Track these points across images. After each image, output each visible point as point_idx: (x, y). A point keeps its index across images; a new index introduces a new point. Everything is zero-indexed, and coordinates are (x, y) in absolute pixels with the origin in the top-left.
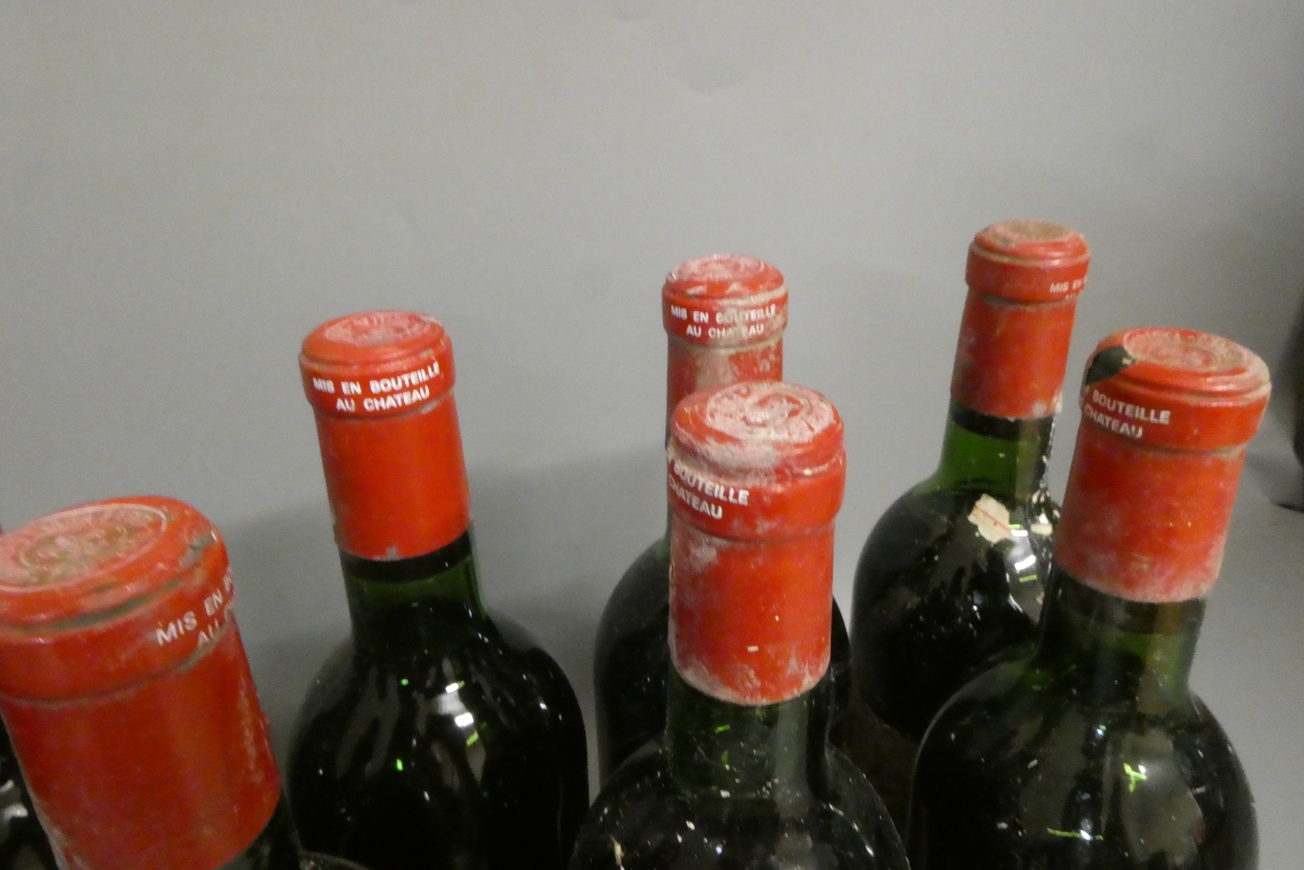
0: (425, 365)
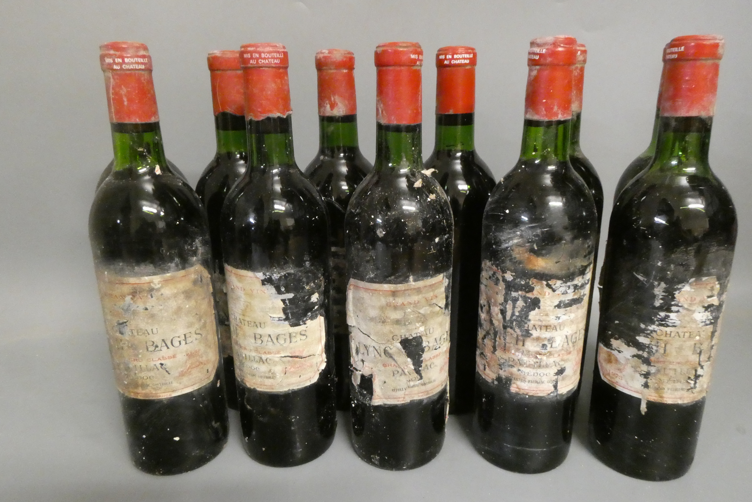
0: (469, 53)
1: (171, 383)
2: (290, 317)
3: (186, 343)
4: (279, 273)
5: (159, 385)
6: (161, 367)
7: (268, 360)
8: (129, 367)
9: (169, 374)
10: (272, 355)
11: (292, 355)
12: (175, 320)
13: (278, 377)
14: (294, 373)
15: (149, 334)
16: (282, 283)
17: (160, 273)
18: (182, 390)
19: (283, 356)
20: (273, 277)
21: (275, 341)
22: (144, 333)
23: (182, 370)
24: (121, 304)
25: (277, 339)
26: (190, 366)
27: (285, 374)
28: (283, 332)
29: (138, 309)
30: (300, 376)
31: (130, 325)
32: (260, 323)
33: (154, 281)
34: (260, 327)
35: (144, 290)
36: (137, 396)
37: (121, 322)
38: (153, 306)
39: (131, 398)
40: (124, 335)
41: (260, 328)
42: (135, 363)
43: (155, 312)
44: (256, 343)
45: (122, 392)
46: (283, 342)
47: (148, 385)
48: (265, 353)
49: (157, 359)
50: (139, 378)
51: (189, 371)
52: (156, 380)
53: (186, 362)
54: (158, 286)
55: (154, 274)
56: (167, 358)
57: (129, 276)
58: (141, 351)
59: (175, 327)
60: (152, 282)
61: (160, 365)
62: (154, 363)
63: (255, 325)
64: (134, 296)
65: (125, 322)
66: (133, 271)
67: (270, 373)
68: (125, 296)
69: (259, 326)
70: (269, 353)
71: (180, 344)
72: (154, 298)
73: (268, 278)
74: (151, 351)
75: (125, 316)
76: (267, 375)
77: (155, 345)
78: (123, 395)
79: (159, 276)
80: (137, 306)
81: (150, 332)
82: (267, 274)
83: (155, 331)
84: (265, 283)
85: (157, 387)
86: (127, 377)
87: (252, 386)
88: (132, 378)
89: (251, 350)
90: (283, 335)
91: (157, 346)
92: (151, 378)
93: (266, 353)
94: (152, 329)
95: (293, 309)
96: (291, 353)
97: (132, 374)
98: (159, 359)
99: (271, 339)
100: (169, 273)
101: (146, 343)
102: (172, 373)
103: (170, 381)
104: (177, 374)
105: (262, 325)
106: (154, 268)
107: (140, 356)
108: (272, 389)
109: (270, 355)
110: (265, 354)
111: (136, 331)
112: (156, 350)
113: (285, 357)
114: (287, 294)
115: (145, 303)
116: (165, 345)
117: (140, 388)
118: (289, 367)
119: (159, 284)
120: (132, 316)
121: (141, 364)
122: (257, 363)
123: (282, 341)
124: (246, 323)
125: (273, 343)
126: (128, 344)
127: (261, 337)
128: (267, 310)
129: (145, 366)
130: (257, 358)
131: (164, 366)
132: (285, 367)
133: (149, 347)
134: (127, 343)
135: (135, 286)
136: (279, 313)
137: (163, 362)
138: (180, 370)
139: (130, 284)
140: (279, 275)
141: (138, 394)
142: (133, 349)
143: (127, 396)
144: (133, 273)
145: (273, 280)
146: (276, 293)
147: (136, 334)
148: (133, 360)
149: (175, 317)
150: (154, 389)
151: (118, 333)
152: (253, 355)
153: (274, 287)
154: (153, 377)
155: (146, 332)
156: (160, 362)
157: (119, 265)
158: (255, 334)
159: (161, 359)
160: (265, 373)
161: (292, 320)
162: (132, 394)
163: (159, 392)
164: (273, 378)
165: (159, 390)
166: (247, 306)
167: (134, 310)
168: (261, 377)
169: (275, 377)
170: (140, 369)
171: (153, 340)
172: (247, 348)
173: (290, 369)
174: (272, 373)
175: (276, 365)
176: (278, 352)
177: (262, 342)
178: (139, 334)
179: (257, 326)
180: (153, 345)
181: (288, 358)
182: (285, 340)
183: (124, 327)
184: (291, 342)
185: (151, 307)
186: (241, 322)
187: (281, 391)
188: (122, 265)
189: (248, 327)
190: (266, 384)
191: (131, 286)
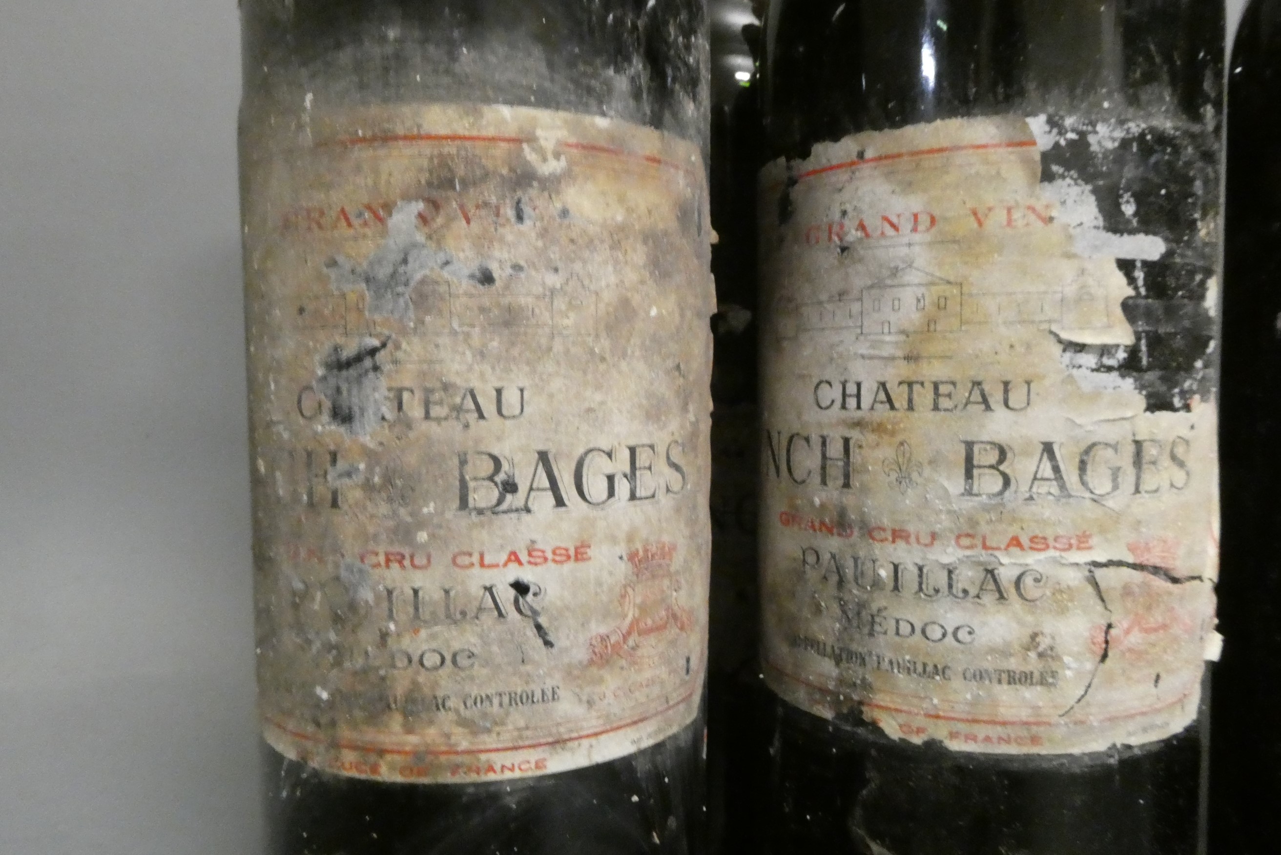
1: (549, 694)
2: (1145, 362)
3: (633, 497)
4: (1121, 122)
5: (496, 701)
6: (516, 602)
7: (1028, 581)
8: (353, 606)
9: (548, 644)
10: (1051, 553)
11: (1138, 561)
12: (603, 359)
13: (1069, 673)
14: (1137, 655)
15: (481, 416)
16: (1130, 172)
17: (568, 102)
18: (593, 741)
19: (1102, 559)
20: (1092, 139)
21: (1071, 476)
22: (458, 409)
23: (603, 630)
24: (367, 248)
25: (1082, 467)
26: (636, 621)
27: (1104, 657)
28: (1112, 437)
29: (446, 274)
30: (1158, 678)
31: (395, 362)
32: (1006, 384)
33: (539, 133)
34: (1006, 404)
35: (486, 176)
36: (375, 769)
37: (349, 351)
38: (517, 268)
39: (336, 778)
40: (356, 424)
41: (1000, 413)
42: (394, 575)
43: (522, 301)
44: (969, 492)
45: (291, 754)
46: (1107, 487)
47: (440, 705)
48: (1016, 542)
49: (504, 557)
50: (401, 663)
51: (631, 642)
52: (485, 671)
53: (623, 596)
54: (552, 167)
55: (545, 100)
56: (550, 555)
57: (429, 94)
58: (429, 509)
59: (598, 397)
60: (531, 139)
61: (512, 592)
62: (488, 577)
63: (976, 396)
64: (435, 205)
65: (373, 352)
66: (447, 72)
67: (1032, 655)
68: (389, 208)
69: (995, 399)
70: (1039, 543)
71: (611, 493)
72: (528, 223)
73: (1071, 143)
74: (480, 512)
75: (377, 317)
76: (1013, 664)
77: (500, 478)
78: (296, 767)
79: (562, 115)
80: (441, 257)
81: (489, 407)
82: (1069, 121)
83: (511, 398)
84: (1055, 168)
85: (485, 715)
86: (338, 663)
87: (919, 731)
88: (360, 662)
89: (934, 536)
90: (1110, 452)
91: (510, 487)
92: (462, 661)
93: (1019, 545)
94: (499, 392)
95: (1158, 321)
96: (1132, 549)
97: (367, 638)
98: (514, 557)
99: (1056, 469)
100: (603, 114)
101: (463, 462)
102: (560, 639)
103: (549, 684)
104: (581, 654)
105: (1017, 397)
106: (543, 69)
107: (422, 536)
108: (1035, 740)
109: (1042, 556)
110: (1014, 550)
111: (418, 394)
112: (504, 506)
113: (1110, 564)
114: (1141, 237)
115: (482, 243)
116: (546, 483)
117: (396, 722)
118: (1125, 624)
119: (557, 156)
120: (411, 314)
121: (418, 579)
122: (968, 604)
123: (1101, 483)
124: (924, 397)
125: (1062, 487)
126: (370, 469)
127: (1001, 460)
128: (1050, 312)
129: (438, 595)
130: (967, 576)
131: (530, 597)
132: (1103, 623)
133: (472, 484)
134: (362, 466)
135: (450, 148)
136: (1109, 327)
137: (527, 575)
138: (598, 628)
139: (429, 137)
140: (1119, 134)
141: (382, 752)
142: (390, 500)
143: (316, 773)
144: (446, 80)
145: (1092, 156)
146: (1101, 222)
147: (415, 411)
148: (382, 559)
149: (604, 344)
150: (463, 722)
151: (325, 417)
152: (946, 560)
153: (1094, 192)
154: (471, 655)
155: (470, 404)
156: (514, 573)
157: (383, 39)
158: (969, 446)
159: (524, 557)
160: (1005, 652)
161: (1151, 376)
162: (349, 756)
163: (489, 741)
164: (1043, 682)
165: (489, 731)
166: (941, 305)
167: (423, 282)
168: (980, 676)
169: (1054, 674)
170: (411, 610)
171: (496, 452)
172: (911, 528)
173: (1128, 632)
174: (1041, 655)
175: (1062, 611)
176: (1082, 541)
177: (1007, 482)
178: (435, 411)
179: (985, 401)
180: (491, 478)
181: (1125, 571)
182: (1115, 473)
183: (359, 380)
184: (1137, 491)
185: (509, 271)
186: (889, 400)
187: (1076, 750)
188: (399, 41)
189: (931, 415)
190: (1005, 712)
191: (428, 151)
